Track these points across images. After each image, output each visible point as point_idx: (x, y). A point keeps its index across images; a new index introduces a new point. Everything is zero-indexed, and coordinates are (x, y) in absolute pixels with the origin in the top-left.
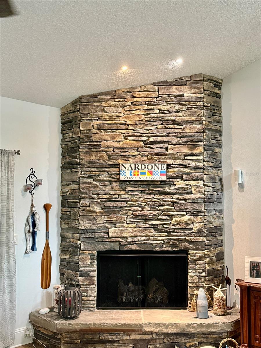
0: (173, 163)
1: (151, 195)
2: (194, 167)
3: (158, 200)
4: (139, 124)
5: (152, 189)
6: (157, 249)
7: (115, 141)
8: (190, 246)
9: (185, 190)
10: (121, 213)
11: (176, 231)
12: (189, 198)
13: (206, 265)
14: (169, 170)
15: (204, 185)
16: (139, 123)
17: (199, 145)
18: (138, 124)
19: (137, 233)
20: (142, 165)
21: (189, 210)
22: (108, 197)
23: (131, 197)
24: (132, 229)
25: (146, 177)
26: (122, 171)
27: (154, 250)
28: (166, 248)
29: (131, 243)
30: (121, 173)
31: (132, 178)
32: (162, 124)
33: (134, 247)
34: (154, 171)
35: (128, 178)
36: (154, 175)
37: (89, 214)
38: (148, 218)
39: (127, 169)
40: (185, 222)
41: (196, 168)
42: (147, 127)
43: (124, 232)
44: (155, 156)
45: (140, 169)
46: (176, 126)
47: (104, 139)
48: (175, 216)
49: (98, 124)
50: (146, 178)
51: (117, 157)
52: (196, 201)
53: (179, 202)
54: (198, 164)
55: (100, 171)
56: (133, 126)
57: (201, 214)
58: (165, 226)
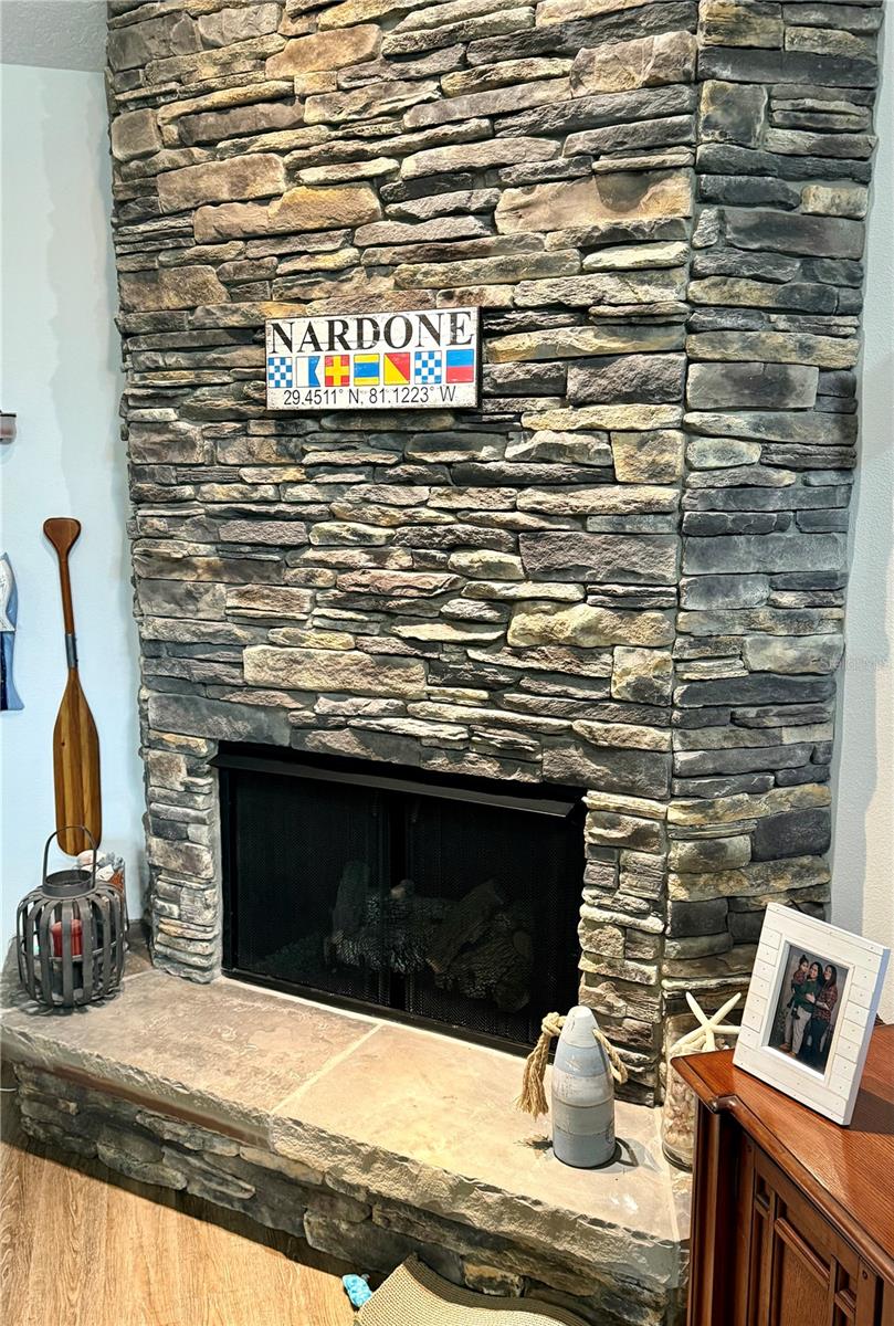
0: (520, 302)
1: (416, 489)
2: (627, 316)
3: (449, 518)
4: (354, 84)
5: (416, 455)
6: (440, 763)
7: (252, 200)
8: (594, 766)
9: (577, 458)
10: (289, 574)
11: (525, 683)
12: (593, 508)
13: (672, 877)
14: (499, 344)
15: (684, 427)
16: (352, 79)
17: (661, 168)
18: (345, 85)
19: (355, 678)
20: (360, 322)
21: (594, 575)
22: (236, 494)
23: (328, 499)
24: (330, 658)
25: (379, 389)
26: (277, 362)
27: (424, 766)
28: (479, 765)
29: (332, 721)
30: (271, 369)
31: (317, 399)
32: (465, 64)
33: (341, 742)
34: (418, 355)
35: (302, 399)
36: (419, 379)
37: (172, 571)
38: (398, 607)
39: (296, 347)
40: (568, 638)
41: (641, 321)
42: (390, 96)
43: (300, 667)
44: (425, 267)
45: (353, 345)
46: (535, 60)
47: (206, 197)
48: (525, 604)
49: (175, 120)
50: (379, 395)
51: (258, 284)
52: (631, 523)
53: (542, 529)
54: (649, 293)
55: (197, 367)
56: (323, 100)
57: (653, 601)
58: (472, 653)
